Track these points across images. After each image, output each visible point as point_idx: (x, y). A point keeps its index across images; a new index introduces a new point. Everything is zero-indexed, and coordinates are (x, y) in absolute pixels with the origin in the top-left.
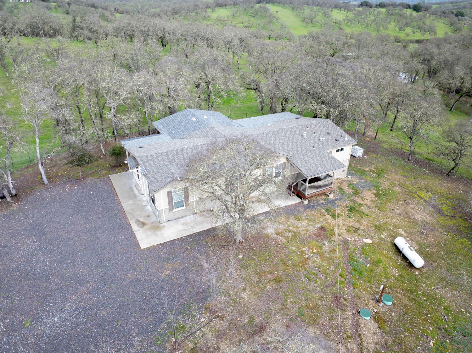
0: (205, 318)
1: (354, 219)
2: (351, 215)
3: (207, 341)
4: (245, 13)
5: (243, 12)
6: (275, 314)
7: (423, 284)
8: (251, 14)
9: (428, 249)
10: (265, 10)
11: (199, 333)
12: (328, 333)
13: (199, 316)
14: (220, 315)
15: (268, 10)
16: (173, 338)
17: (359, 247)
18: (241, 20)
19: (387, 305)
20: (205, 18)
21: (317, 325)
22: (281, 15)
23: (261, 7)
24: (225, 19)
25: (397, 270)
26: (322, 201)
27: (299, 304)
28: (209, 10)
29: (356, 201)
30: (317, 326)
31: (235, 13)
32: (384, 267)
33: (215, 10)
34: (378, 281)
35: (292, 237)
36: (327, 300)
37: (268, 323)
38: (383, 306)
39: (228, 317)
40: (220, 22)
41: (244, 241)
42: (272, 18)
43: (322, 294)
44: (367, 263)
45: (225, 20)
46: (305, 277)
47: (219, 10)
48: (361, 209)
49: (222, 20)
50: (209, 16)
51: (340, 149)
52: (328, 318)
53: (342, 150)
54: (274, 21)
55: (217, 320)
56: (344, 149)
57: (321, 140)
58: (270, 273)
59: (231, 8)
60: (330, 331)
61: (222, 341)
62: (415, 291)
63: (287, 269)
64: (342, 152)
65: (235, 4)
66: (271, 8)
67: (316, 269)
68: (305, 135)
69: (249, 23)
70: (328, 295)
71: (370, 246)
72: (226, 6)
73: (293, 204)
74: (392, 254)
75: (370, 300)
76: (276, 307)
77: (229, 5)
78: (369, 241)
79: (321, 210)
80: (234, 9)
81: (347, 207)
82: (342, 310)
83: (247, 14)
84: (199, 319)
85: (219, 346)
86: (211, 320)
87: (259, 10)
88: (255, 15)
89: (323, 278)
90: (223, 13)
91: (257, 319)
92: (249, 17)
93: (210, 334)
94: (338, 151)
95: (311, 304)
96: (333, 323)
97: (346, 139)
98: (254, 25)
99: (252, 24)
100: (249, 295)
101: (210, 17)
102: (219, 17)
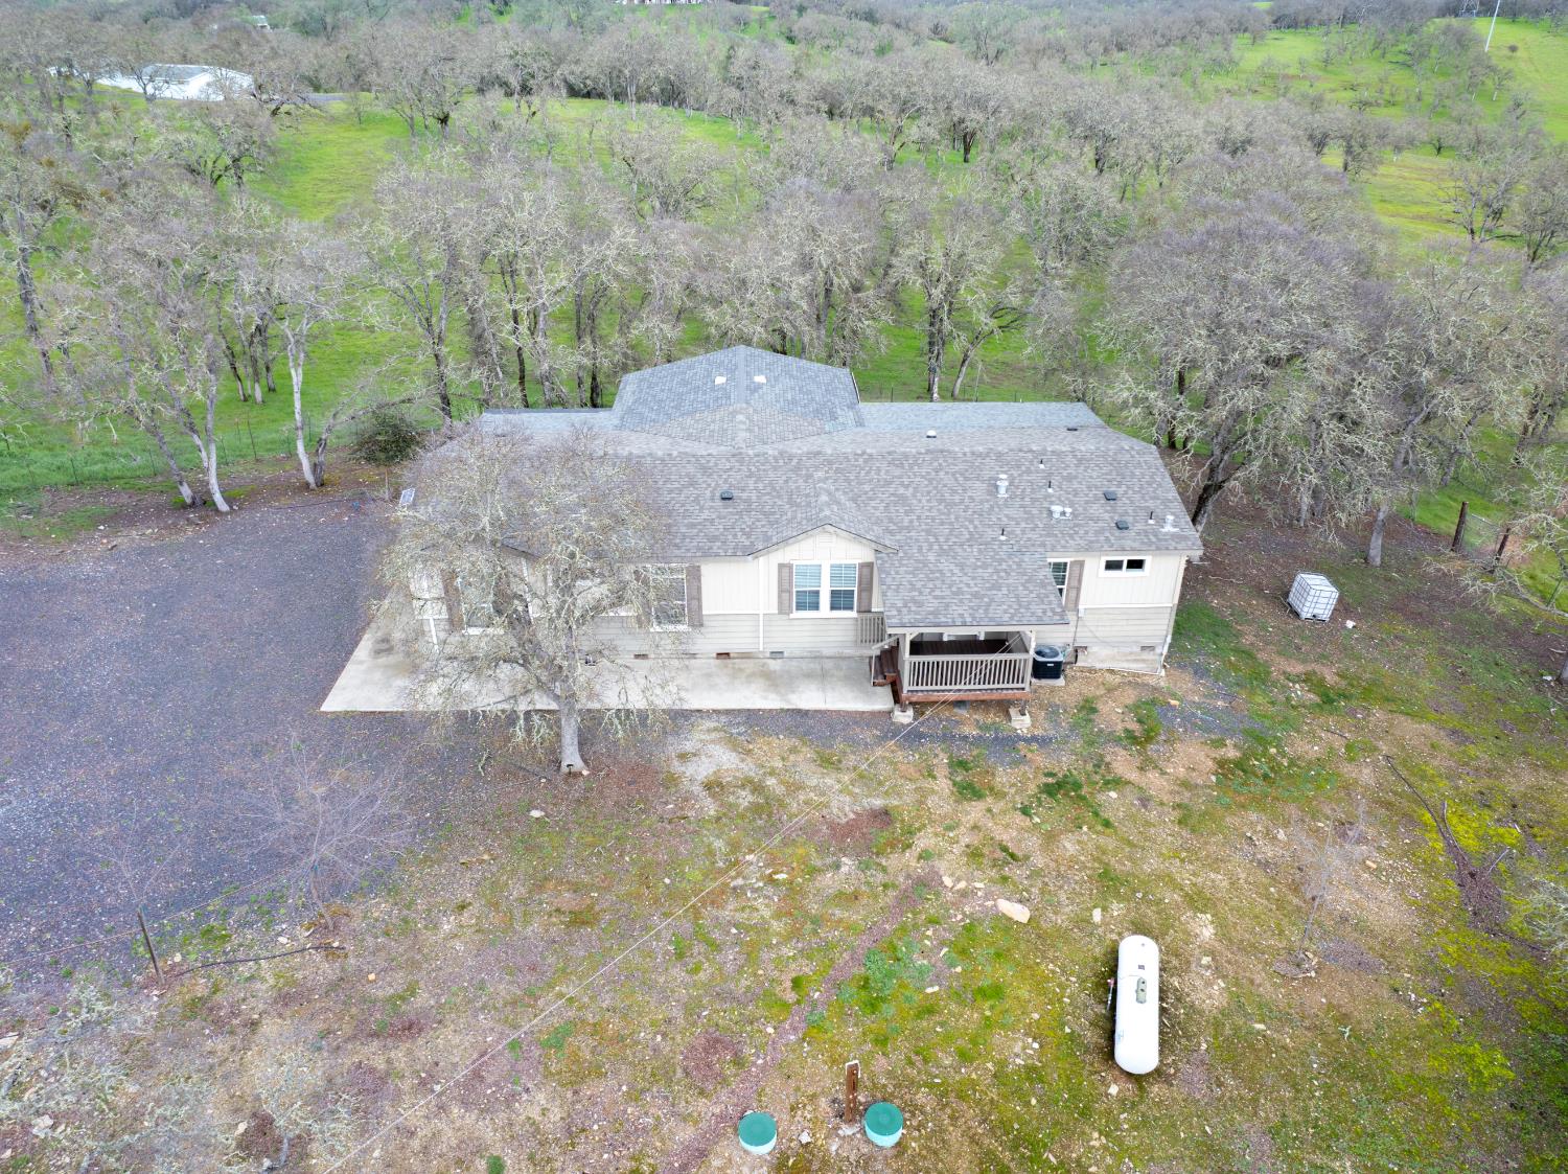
0: (293, 938)
1: (1037, 820)
2: (1040, 805)
3: (248, 995)
4: (1378, 52)
5: (1369, 48)
6: (483, 1008)
7: (1096, 1135)
8: (1401, 58)
9: (1261, 1026)
10: (1463, 41)
11: (245, 970)
12: (583, 1130)
13: (284, 926)
14: (336, 944)
15: (1479, 41)
16: (178, 954)
17: (960, 917)
18: (1350, 76)
19: (868, 1142)
20: (1216, 66)
21: (576, 1092)
22: (1531, 60)
23: (1447, 30)
24: (1292, 71)
25: (1036, 1046)
26: (970, 731)
27: (579, 1009)
28: (1240, 41)
29: (1108, 764)
30: (569, 1094)
31: (1334, 50)
32: (988, 1018)
33: (1262, 38)
34: (917, 1054)
35: (747, 809)
36: (679, 1037)
37: (440, 1022)
38: (851, 1138)
39: (352, 961)
40: (1269, 82)
41: (585, 773)
42: (1480, 74)
43: (677, 1013)
44: (937, 980)
45: (1286, 77)
46: (670, 942)
47: (1282, 39)
48: (1101, 797)
49: (1277, 76)
50: (1231, 61)
51: (1125, 559)
52: (624, 1088)
53: (1136, 564)
54: (1490, 83)
55: (318, 957)
56: (1147, 565)
57: (1056, 515)
58: (576, 888)
59: (1327, 34)
60: (596, 1127)
61: (280, 1015)
62: (1034, 1145)
63: (639, 897)
64: (1135, 573)
65: (1347, 19)
66: (1491, 31)
67: (734, 931)
68: (1003, 485)
69: (1381, 91)
70: (694, 1024)
71: (1007, 930)
72: (1308, 23)
73: (857, 712)
74: (1075, 989)
75: (823, 1102)
76: (503, 989)
77: (1321, 24)
78: (1020, 913)
79: (936, 756)
80: (1336, 36)
81: (1050, 774)
82: (697, 1087)
83: (1383, 55)
84: (279, 934)
85: (264, 1022)
86: (304, 950)
87: (1435, 43)
88: (1412, 60)
89: (729, 967)
90: (1292, 49)
91: (423, 999)
92: (1389, 66)
93: (272, 982)
94: (1112, 566)
95: (614, 1025)
96: (625, 1111)
97: (1168, 528)
98: (1399, 98)
99: (1392, 95)
100: (461, 926)
101: (1237, 64)
102: (1269, 62)
